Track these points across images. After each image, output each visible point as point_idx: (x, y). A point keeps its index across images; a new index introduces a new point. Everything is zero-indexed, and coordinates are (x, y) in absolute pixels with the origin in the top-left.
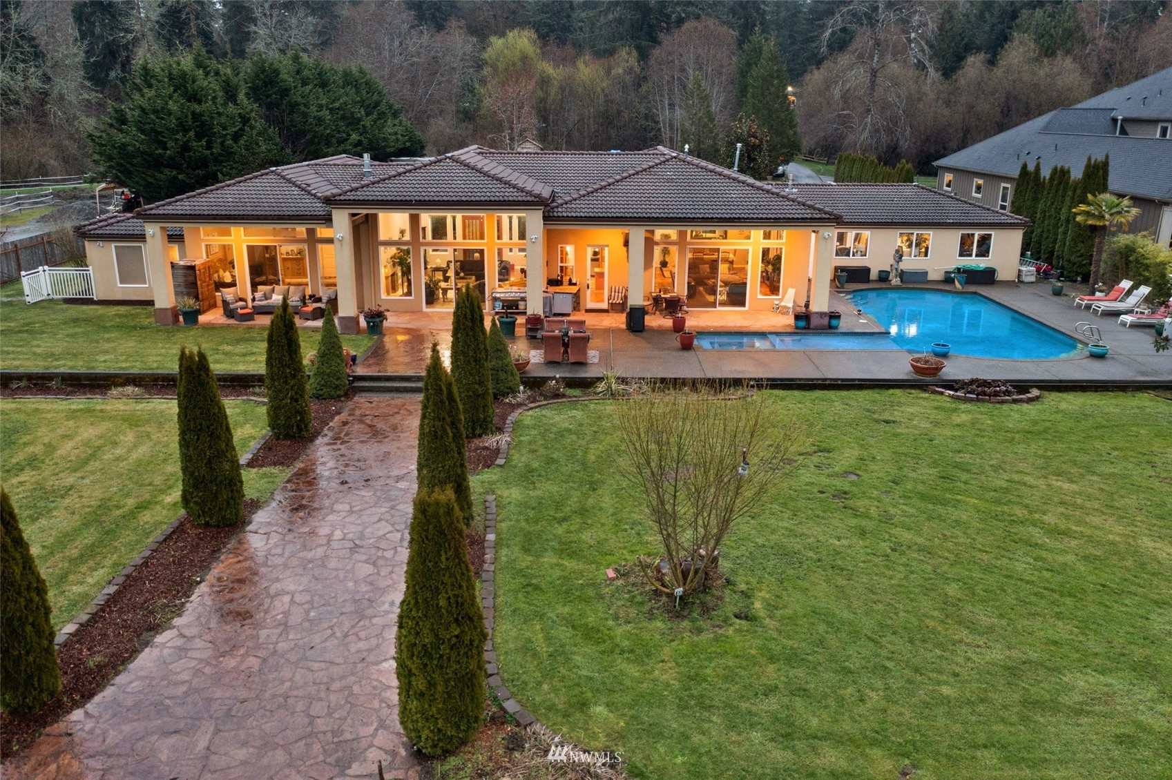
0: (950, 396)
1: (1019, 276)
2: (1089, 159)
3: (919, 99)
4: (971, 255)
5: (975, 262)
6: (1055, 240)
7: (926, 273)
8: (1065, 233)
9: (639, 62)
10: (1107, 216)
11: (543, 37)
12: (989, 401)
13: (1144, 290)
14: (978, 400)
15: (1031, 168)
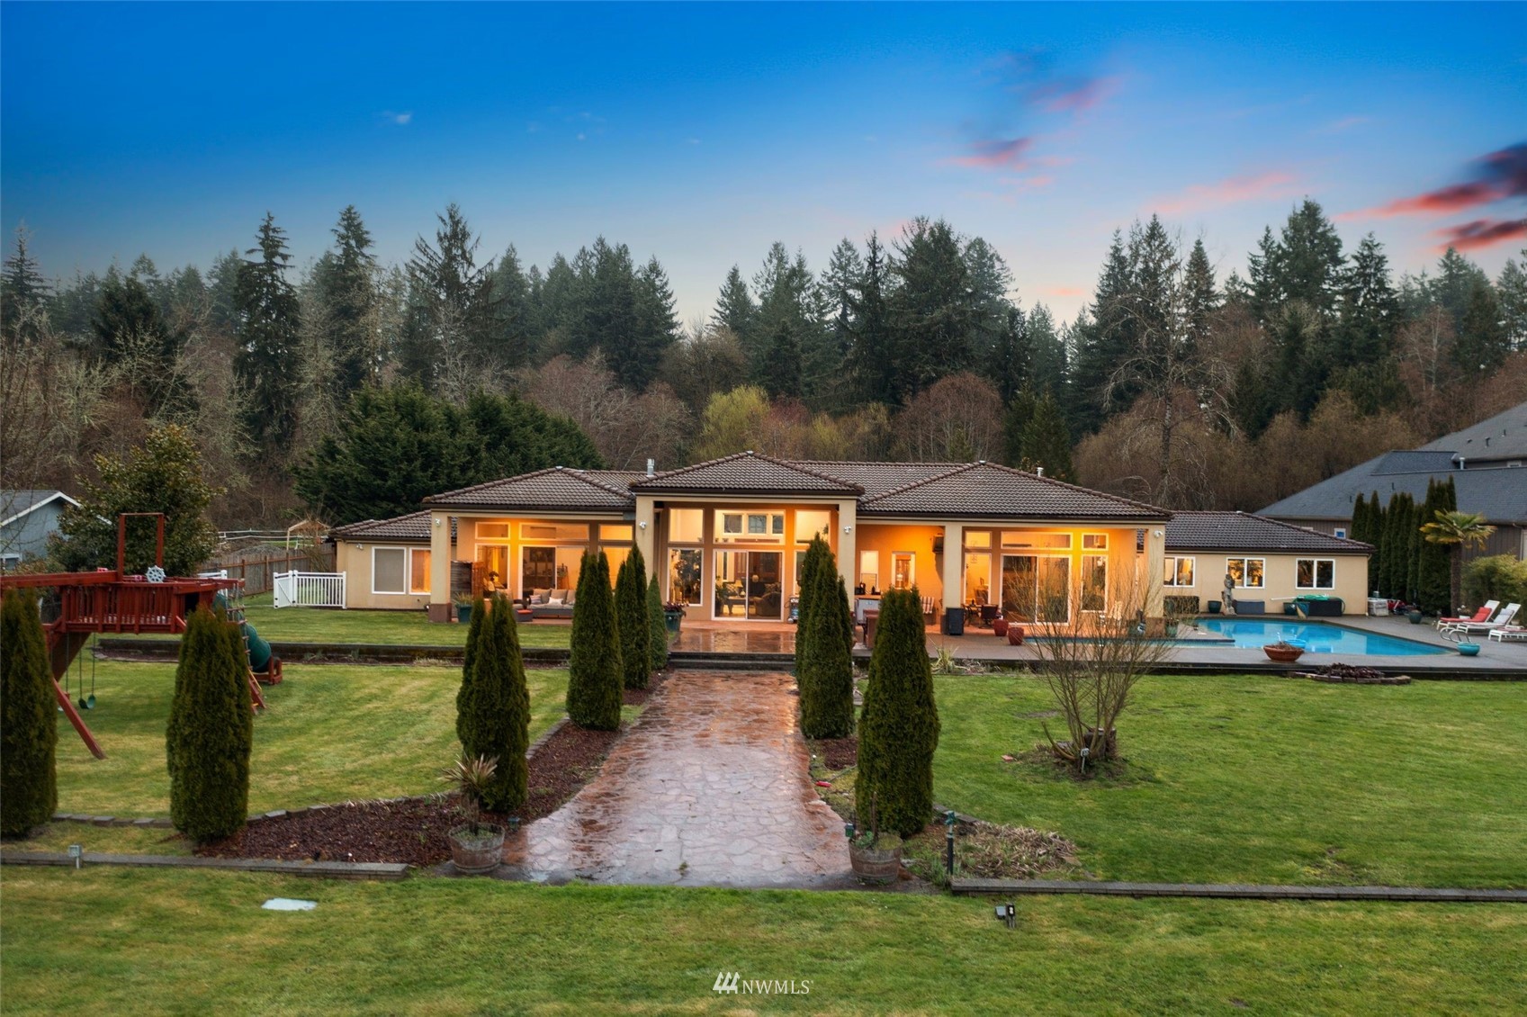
0: (1312, 678)
1: (1369, 610)
2: (1432, 481)
3: (1222, 463)
4: (1311, 586)
5: (1316, 592)
6: (1405, 575)
7: (1263, 603)
8: (1416, 564)
9: (888, 419)
10: (1460, 533)
11: (773, 395)
12: (1356, 682)
13: (1514, 608)
14: (1344, 681)
15: (1367, 500)
